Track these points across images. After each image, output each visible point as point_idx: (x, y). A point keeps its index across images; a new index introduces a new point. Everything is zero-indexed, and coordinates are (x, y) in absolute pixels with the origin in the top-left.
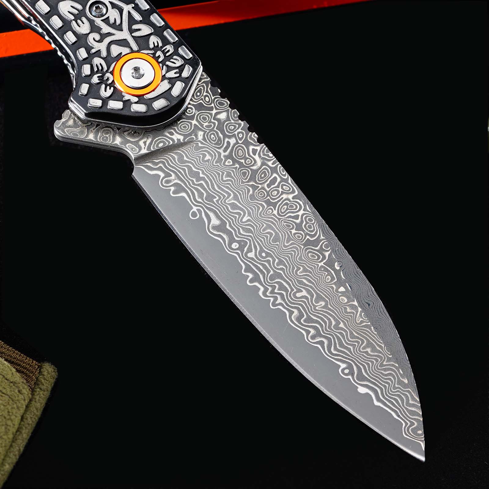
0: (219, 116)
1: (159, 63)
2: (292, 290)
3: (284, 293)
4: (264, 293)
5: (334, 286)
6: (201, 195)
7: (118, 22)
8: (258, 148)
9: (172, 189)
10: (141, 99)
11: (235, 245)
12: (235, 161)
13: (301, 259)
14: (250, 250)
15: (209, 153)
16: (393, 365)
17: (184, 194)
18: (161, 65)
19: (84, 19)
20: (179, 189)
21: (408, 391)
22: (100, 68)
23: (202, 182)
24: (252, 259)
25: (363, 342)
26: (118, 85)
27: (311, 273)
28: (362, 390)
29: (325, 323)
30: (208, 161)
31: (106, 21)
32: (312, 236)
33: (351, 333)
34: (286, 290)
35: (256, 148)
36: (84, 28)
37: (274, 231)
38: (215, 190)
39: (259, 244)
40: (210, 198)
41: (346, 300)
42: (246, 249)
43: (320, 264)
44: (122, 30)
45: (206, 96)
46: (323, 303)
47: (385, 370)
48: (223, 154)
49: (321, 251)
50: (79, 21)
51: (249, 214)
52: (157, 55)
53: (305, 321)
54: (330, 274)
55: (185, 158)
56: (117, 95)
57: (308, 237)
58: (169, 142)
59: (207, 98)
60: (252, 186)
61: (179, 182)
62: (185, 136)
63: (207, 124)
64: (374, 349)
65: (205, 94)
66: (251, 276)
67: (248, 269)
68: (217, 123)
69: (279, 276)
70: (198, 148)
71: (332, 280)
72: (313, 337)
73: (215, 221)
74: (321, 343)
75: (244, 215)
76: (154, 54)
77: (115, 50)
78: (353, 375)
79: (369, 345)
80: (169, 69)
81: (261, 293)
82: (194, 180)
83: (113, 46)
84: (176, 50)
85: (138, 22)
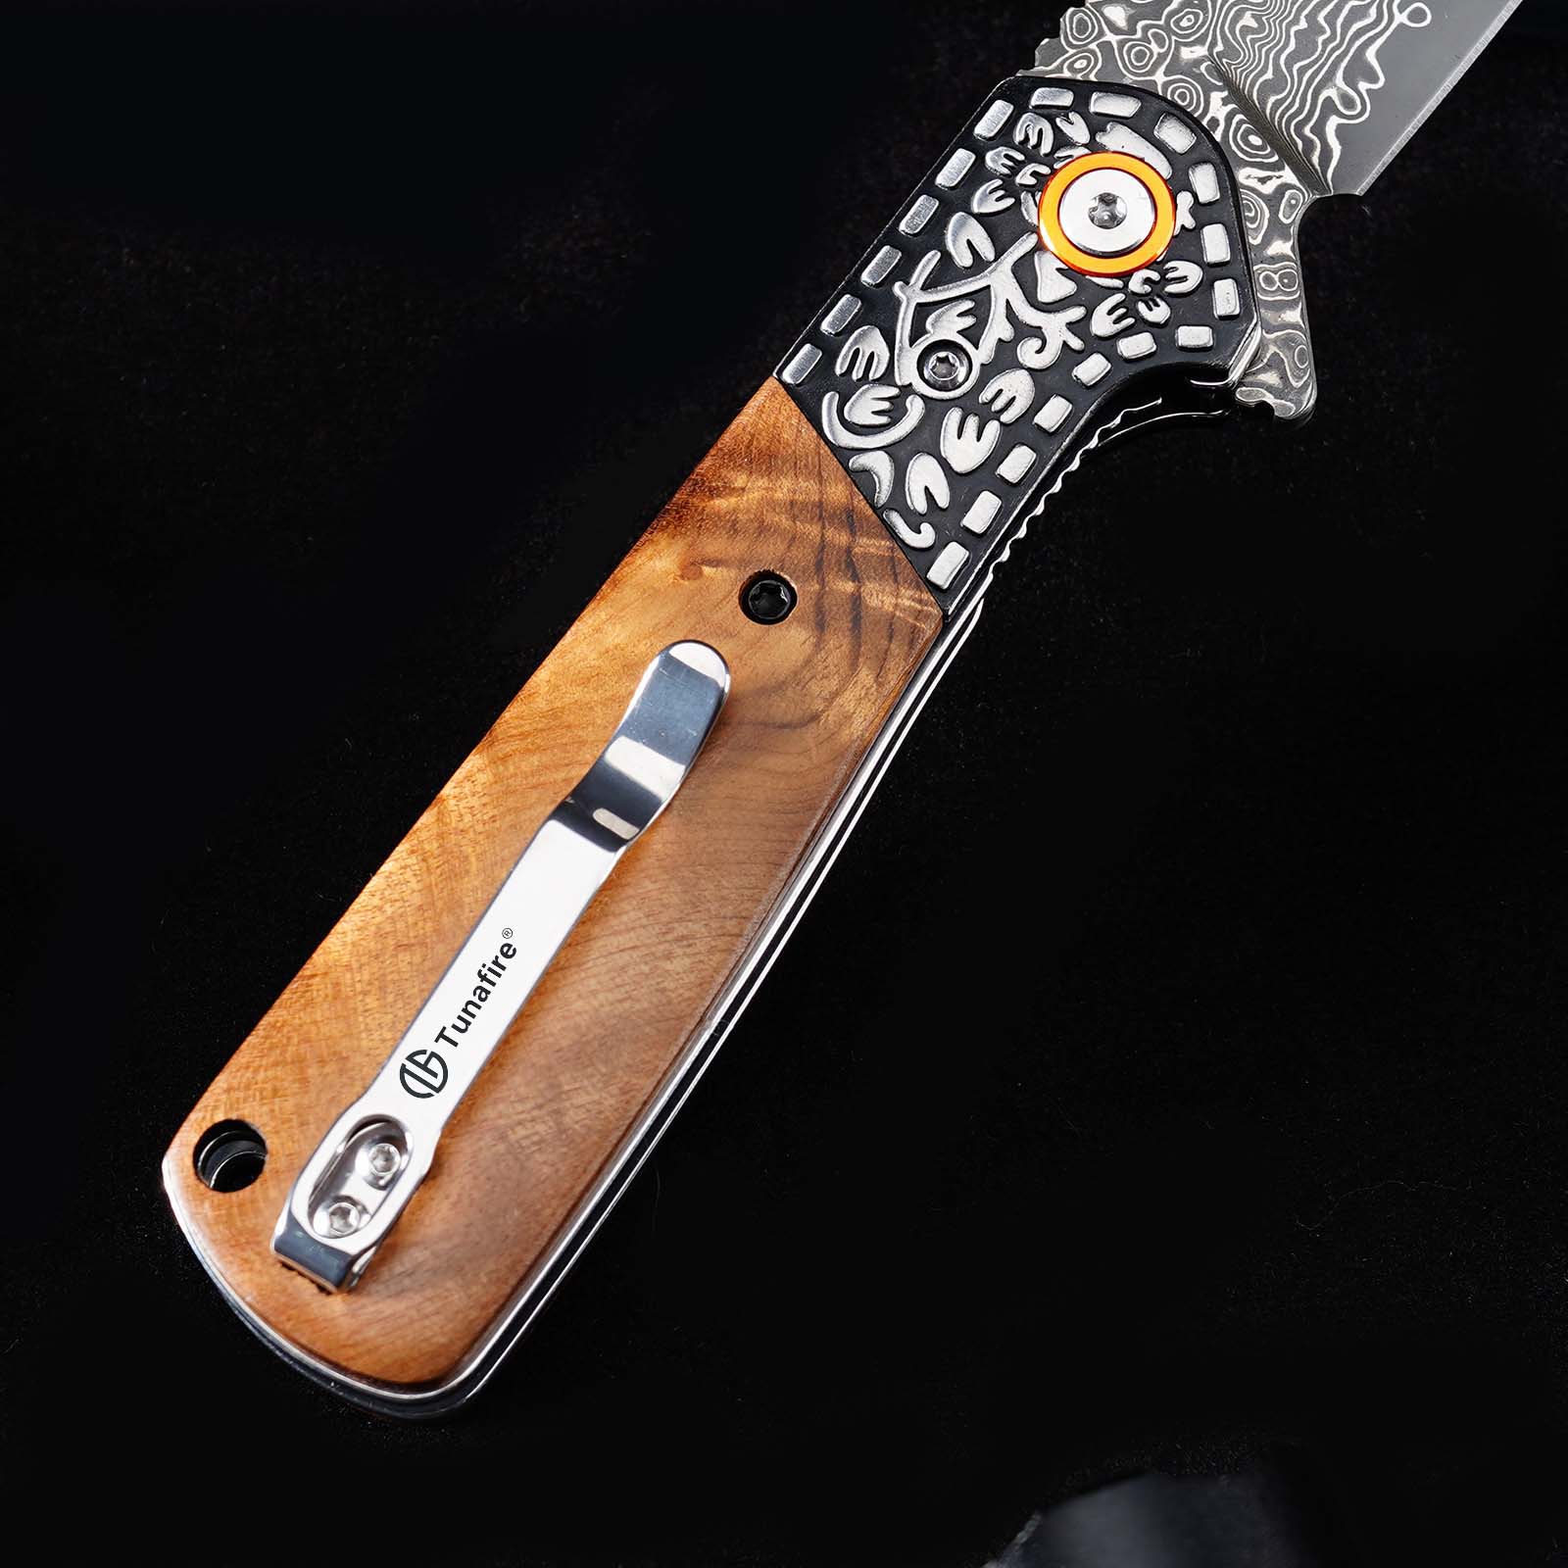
0: (1122, 23)
1: (1054, 172)
6: (1358, 13)
7: (968, 305)
9: (1363, 86)
10: (1178, 184)
15: (1235, 20)
17: (1371, 55)
18: (1057, 166)
19: (986, 395)
22: (1122, 311)
23: (1321, 18)
26: (1157, 247)
30: (1257, 18)
31: (973, 334)
36: (1016, 387)
44: (988, 287)
45: (1071, 68)
50: (997, 405)
52: (1032, 181)
55: (1269, 75)
56: (1186, 244)
58: (1241, 122)
59: (1077, 65)
61: (1340, 74)
62: (1208, 89)
63: (1154, 46)
65: (1066, 73)
68: (1140, 24)
76: (1031, 190)
77: (1053, 286)
80: (1062, 141)
82: (1321, 39)
83: (1045, 295)
84: (993, 142)
85: (946, 257)
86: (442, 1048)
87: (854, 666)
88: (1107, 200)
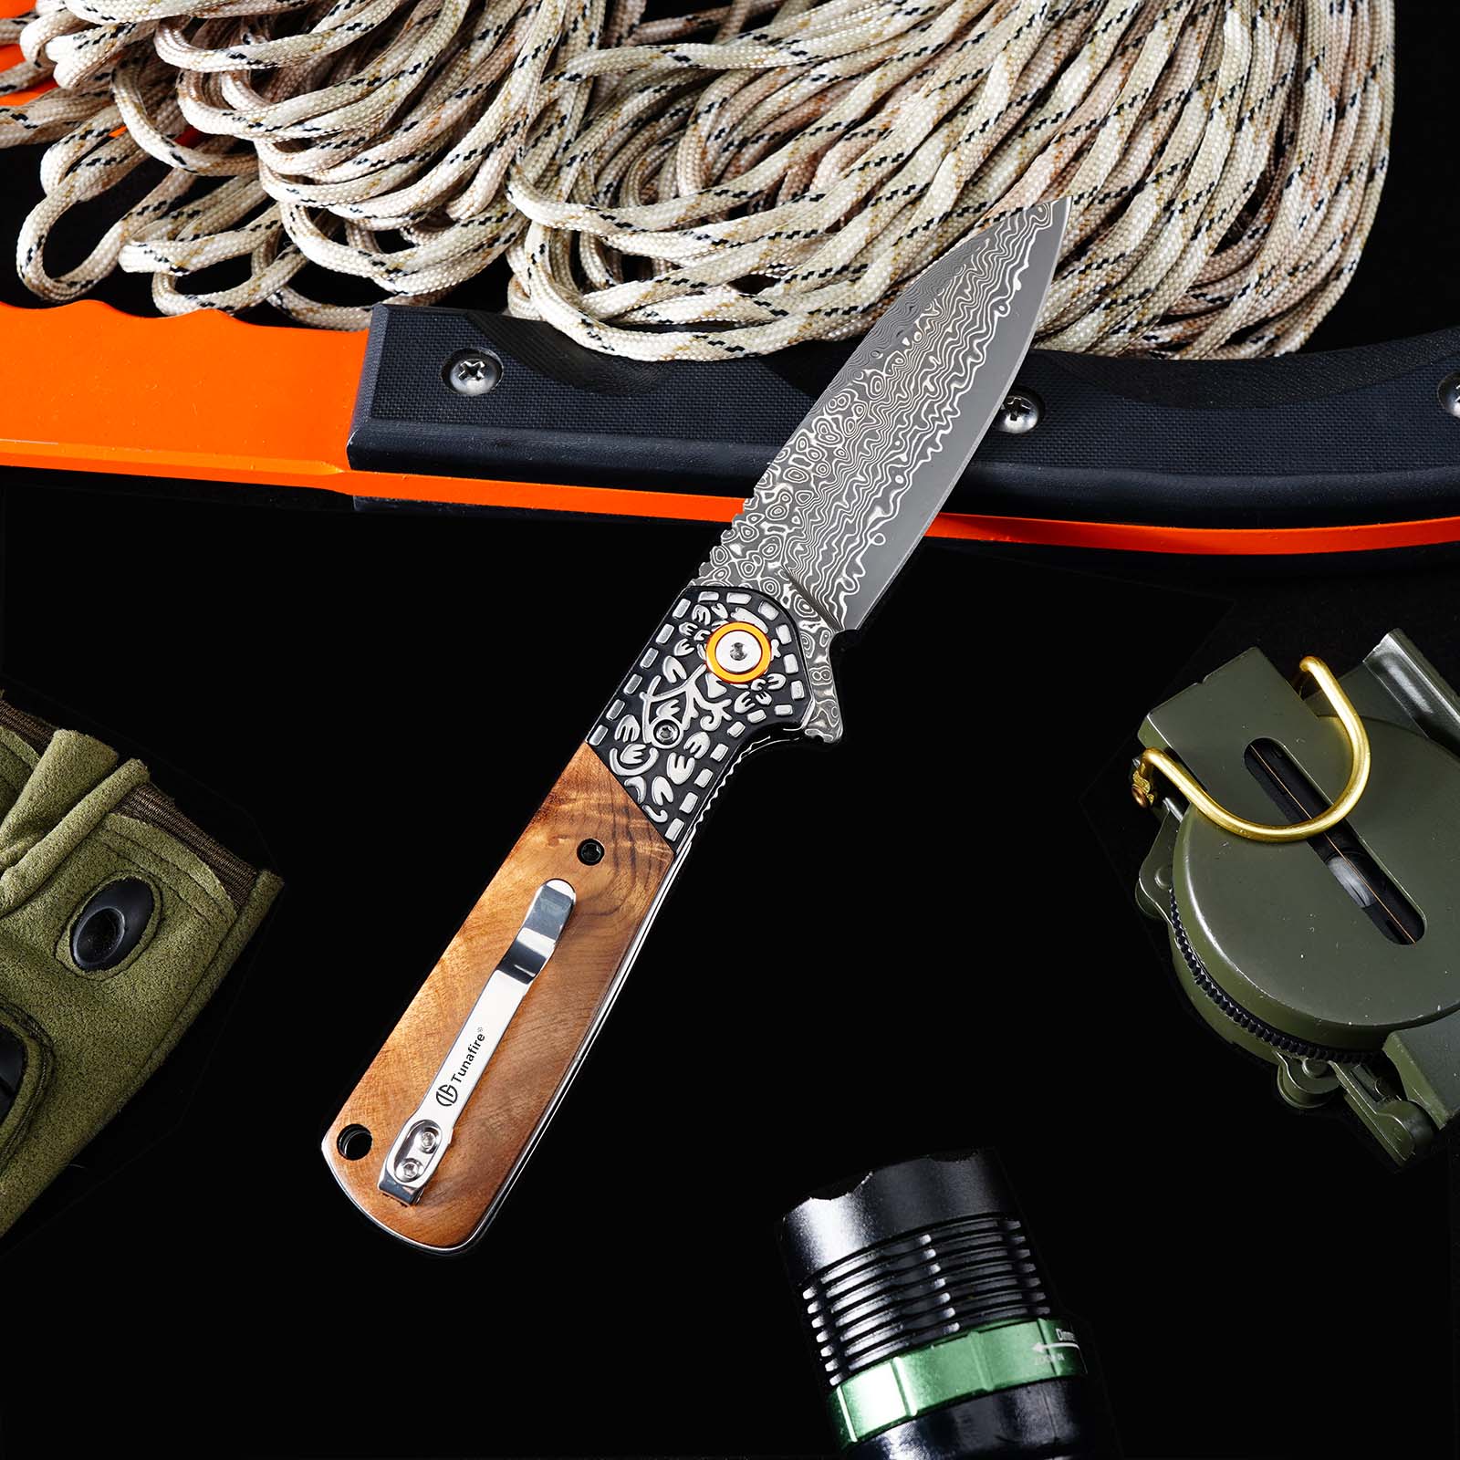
0: (739, 553)
1: (712, 633)
2: (928, 398)
3: (936, 406)
4: (946, 427)
5: (905, 352)
6: (850, 540)
7: (676, 701)
8: (763, 493)
9: (856, 576)
10: (771, 636)
11: (899, 480)
12: (792, 514)
13: (887, 399)
14: (898, 461)
15: (793, 548)
16: (975, 260)
17: (858, 561)
18: (714, 630)
19: (687, 746)
20: (853, 568)
21: (998, 234)
22: (748, 700)
23: (833, 544)
24: (908, 455)
25: (960, 300)
26: (764, 666)
27: (899, 383)
28: (1017, 285)
29: (953, 349)
30: (803, 546)
31: (679, 716)
32: (853, 396)
33: (955, 316)
34: (931, 405)
35: (763, 496)
36: (701, 740)
37: (863, 440)
38: (838, 526)
39: (886, 453)
40: (850, 528)
41: (917, 333)
42: (899, 466)
43: (885, 375)
44: (684, 693)
46: (931, 358)
47: (983, 267)
48: (788, 531)
49: (867, 379)
50: (693, 750)
51: (854, 475)
52: (702, 639)
53: (961, 372)
54: (892, 361)
55: (811, 574)
56: (777, 665)
57: (856, 399)
58: (799, 598)
59: (719, 575)
60: (816, 483)
61: (844, 571)
62: (782, 583)
63: (755, 563)
64: (964, 285)
65: (715, 579)
66: (930, 450)
67: (923, 455)
68: (748, 553)
69: (917, 417)
70: (791, 564)
71: (900, 357)
72: (977, 357)
73: (878, 512)
74: (980, 346)
75: (858, 481)
76: (702, 643)
77: (715, 690)
78: (1004, 300)
79: (960, 292)
80: (715, 618)
81: (947, 432)
82: (834, 554)
83: (711, 695)
84: (682, 620)
85: (664, 679)
86: (455, 1083)
87: (634, 883)
88: (738, 646)
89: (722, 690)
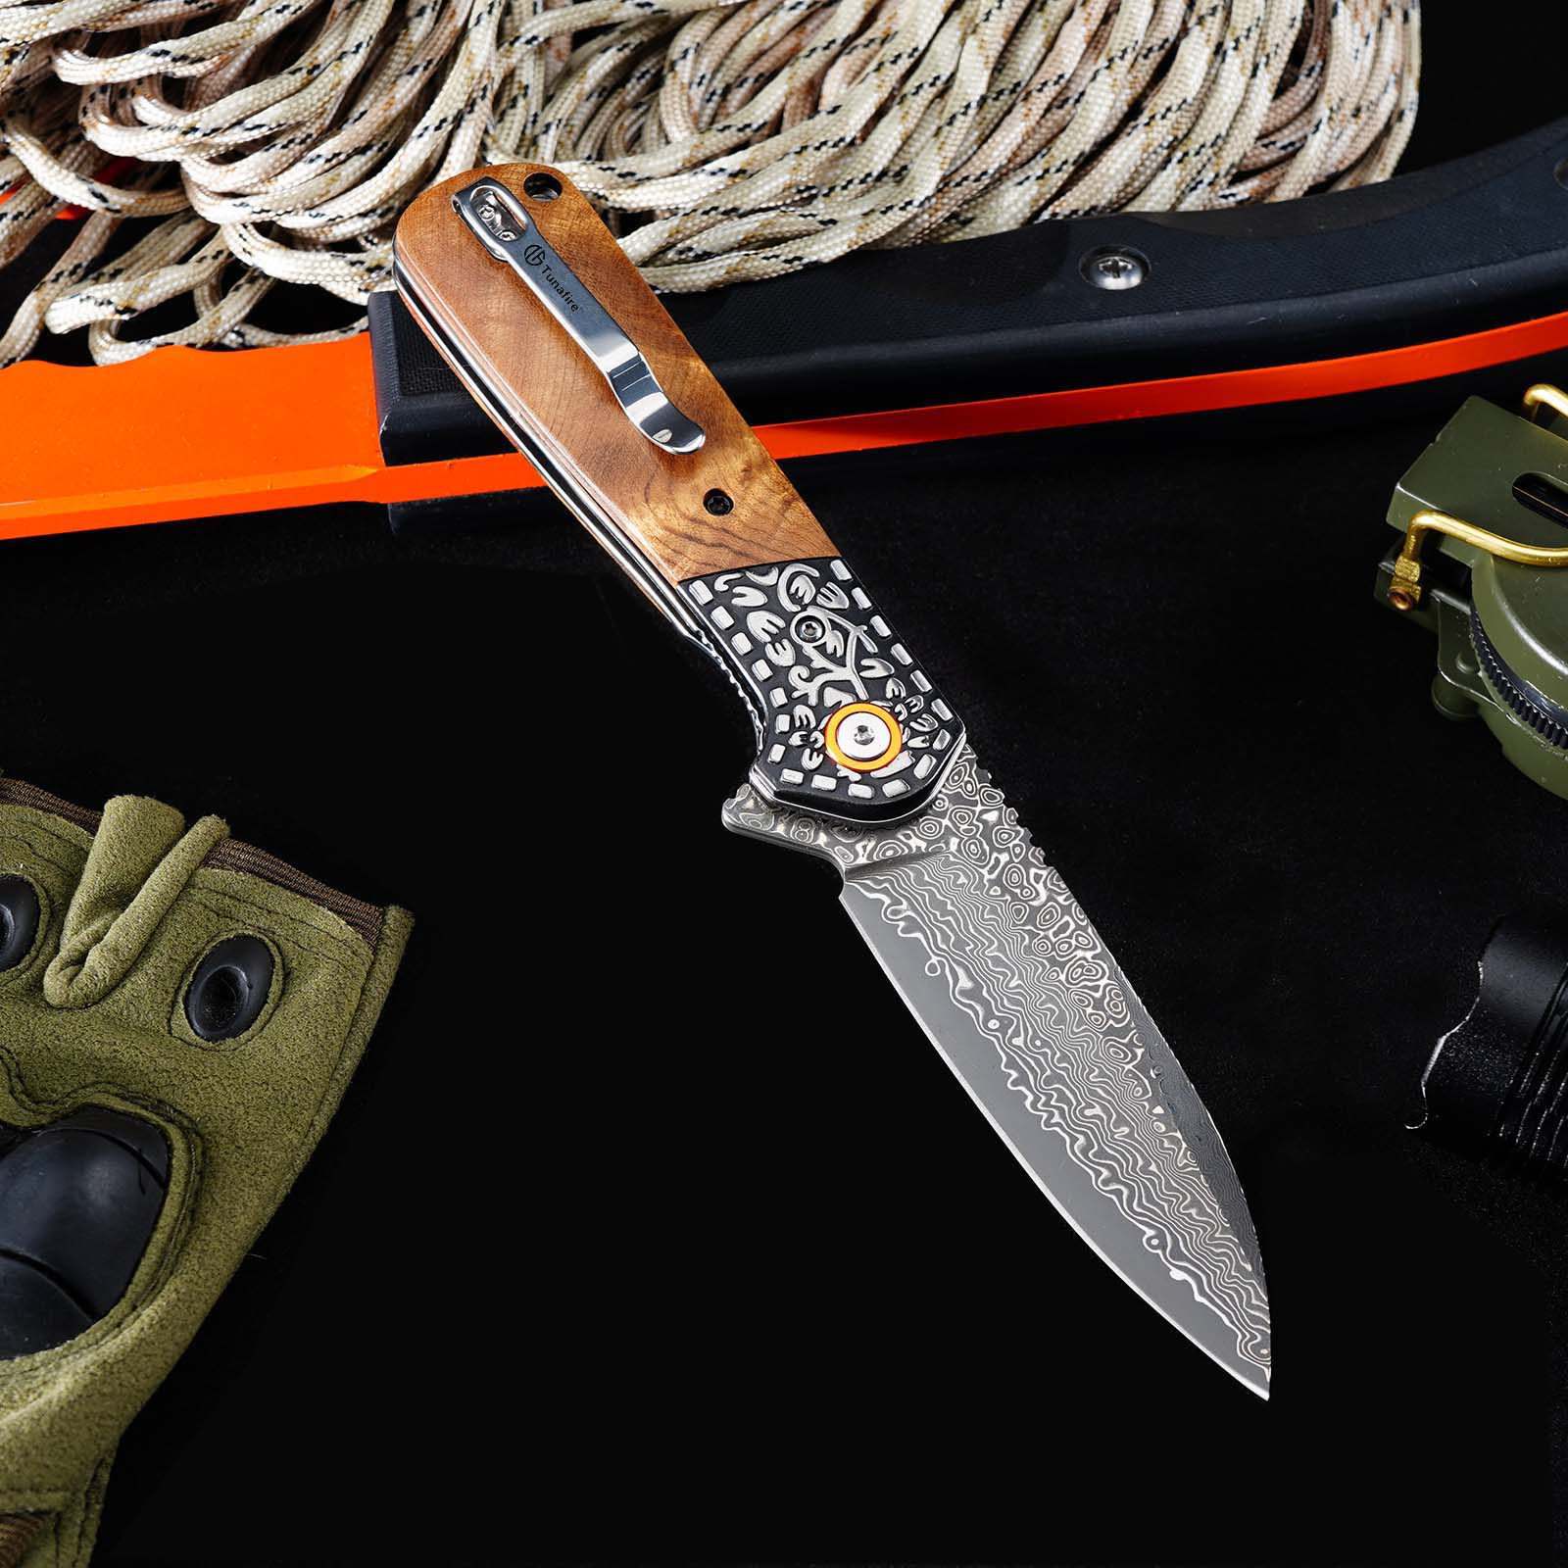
0: (985, 817)
1: (898, 722)
2: (1079, 1104)
3: (1066, 1108)
4: (1034, 1105)
5: (1146, 1104)
6: (946, 939)
7: (840, 653)
8: (1044, 873)
9: (902, 924)
10: (866, 778)
11: (993, 1024)
12: (1004, 890)
13: (1096, 1055)
14: (1016, 1034)
15: (965, 873)
16: (1230, 1240)
17: (919, 935)
18: (901, 726)
19: (786, 642)
20: (912, 925)
21: (1251, 1284)
22: (805, 723)
23: (950, 918)
24: (1019, 1047)
25: (1185, 1198)
26: (830, 752)
27: (1111, 1079)
28: (1177, 1275)
29: (1127, 1161)
30: (962, 885)
31: (821, 649)
32: (1118, 1021)
33: (1168, 1182)
34: (1069, 1104)
35: (1040, 872)
36: (784, 657)
37: (1058, 1006)
38: (970, 933)
39: (1032, 1026)
40: (960, 944)
41: (1164, 1129)
42: (1010, 1032)
43: (1127, 1067)
44: (845, 666)
45: (969, 782)
46: (1126, 1130)
47: (1217, 1246)
48: (987, 877)
49: (1131, 1045)
50: (778, 645)
51: (1021, 977)
52: (896, 710)
53: (1095, 1155)
54: (1141, 1084)
55: (926, 878)
56: (828, 767)
57: (1111, 1022)
58: (903, 851)
59: (969, 786)
60: (1029, 932)
61: (913, 915)
62: (930, 843)
63: (965, 827)
64: (1202, 1212)
65: (966, 779)
66: (1014, 1075)
67: (1012, 1063)
68: (981, 826)
69: (1061, 1079)
70: (947, 864)
71: (1143, 1095)
72: (1106, 1182)
73: (965, 983)
74: (1118, 1193)
75: (1012, 978)
76: (892, 708)
77: (832, 696)
78: (1164, 1249)
79: (1195, 1203)
80: (915, 734)
81: (1028, 1104)
82: (938, 913)
83: (829, 691)
84: (928, 704)
86: (543, 267)
87: (667, 529)
89: (829, 702)
